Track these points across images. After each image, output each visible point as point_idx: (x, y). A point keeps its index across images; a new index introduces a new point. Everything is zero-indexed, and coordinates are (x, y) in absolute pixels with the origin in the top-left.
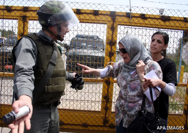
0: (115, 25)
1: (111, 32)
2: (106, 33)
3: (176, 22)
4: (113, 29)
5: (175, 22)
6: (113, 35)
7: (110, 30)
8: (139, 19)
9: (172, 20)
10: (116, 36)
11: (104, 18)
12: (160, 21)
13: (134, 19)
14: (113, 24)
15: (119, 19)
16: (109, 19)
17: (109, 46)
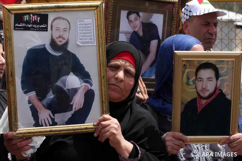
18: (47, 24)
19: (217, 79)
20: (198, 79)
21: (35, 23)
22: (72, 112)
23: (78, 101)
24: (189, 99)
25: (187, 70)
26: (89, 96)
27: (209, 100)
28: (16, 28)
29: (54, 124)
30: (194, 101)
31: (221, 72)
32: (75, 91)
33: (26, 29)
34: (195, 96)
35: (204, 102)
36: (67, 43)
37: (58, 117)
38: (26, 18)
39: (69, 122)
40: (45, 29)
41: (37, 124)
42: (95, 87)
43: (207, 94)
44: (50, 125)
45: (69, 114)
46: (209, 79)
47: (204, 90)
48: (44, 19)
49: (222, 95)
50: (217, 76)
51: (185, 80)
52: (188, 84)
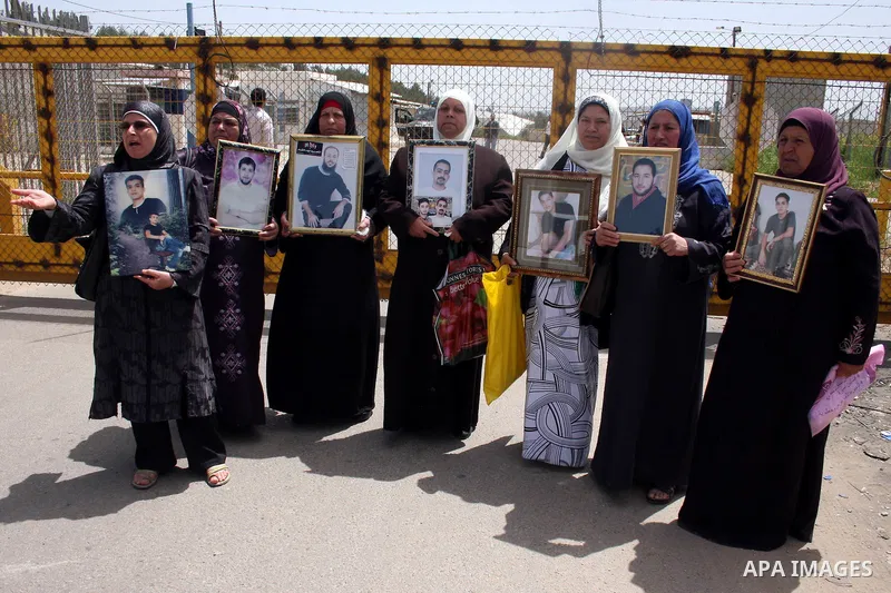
0: (570, 69)
1: (562, 86)
2: (551, 89)
3: (703, 57)
4: (565, 80)
5: (701, 58)
6: (566, 91)
7: (560, 80)
8: (621, 55)
9: (695, 54)
10: (573, 93)
11: (547, 56)
12: (667, 57)
13: (611, 55)
14: (567, 68)
15: (578, 57)
16: (558, 57)
17: (558, 116)
19: (654, 175)
20: (635, 174)
21: (313, 149)
22: (334, 219)
23: (339, 211)
24: (625, 195)
25: (625, 166)
26: (348, 208)
27: (644, 198)
28: (298, 152)
29: (319, 226)
30: (630, 197)
31: (659, 168)
32: (338, 203)
33: (305, 153)
34: (631, 192)
35: (639, 198)
36: (335, 167)
37: (322, 222)
38: (307, 145)
39: (331, 226)
40: (320, 155)
41: (306, 226)
43: (643, 191)
44: (316, 227)
45: (331, 221)
46: (646, 176)
47: (639, 186)
48: (320, 147)
49: (658, 192)
50: (654, 172)
51: (622, 175)
52: (625, 179)
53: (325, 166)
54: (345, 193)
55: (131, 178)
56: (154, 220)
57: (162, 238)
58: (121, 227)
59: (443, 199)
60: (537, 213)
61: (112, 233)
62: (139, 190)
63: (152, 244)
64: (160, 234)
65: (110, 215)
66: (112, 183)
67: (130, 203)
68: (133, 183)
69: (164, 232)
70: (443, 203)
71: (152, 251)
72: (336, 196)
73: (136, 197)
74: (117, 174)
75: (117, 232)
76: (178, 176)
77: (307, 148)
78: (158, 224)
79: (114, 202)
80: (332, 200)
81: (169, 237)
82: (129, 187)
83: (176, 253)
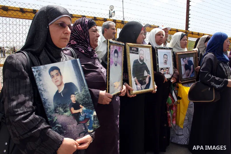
18: (138, 52)
21: (135, 51)
22: (146, 85)
23: (147, 81)
26: (150, 79)
28: (130, 52)
32: (147, 77)
36: (143, 59)
39: (145, 88)
40: (138, 54)
41: (137, 90)
42: (151, 76)
44: (141, 90)
48: (137, 50)
53: (140, 59)
54: (148, 72)
55: (53, 69)
56: (73, 98)
57: (80, 111)
58: (55, 110)
59: (167, 68)
60: (183, 65)
61: (50, 117)
62: (59, 78)
63: (76, 116)
64: (79, 108)
65: (45, 103)
66: (40, 75)
67: (56, 89)
68: (54, 72)
69: (81, 106)
70: (167, 69)
71: (79, 122)
72: (146, 74)
73: (58, 83)
74: (42, 67)
75: (53, 115)
76: (77, 64)
77: (133, 50)
78: (76, 101)
79: (45, 90)
80: (145, 75)
81: (84, 108)
82: (52, 77)
83: (90, 118)
